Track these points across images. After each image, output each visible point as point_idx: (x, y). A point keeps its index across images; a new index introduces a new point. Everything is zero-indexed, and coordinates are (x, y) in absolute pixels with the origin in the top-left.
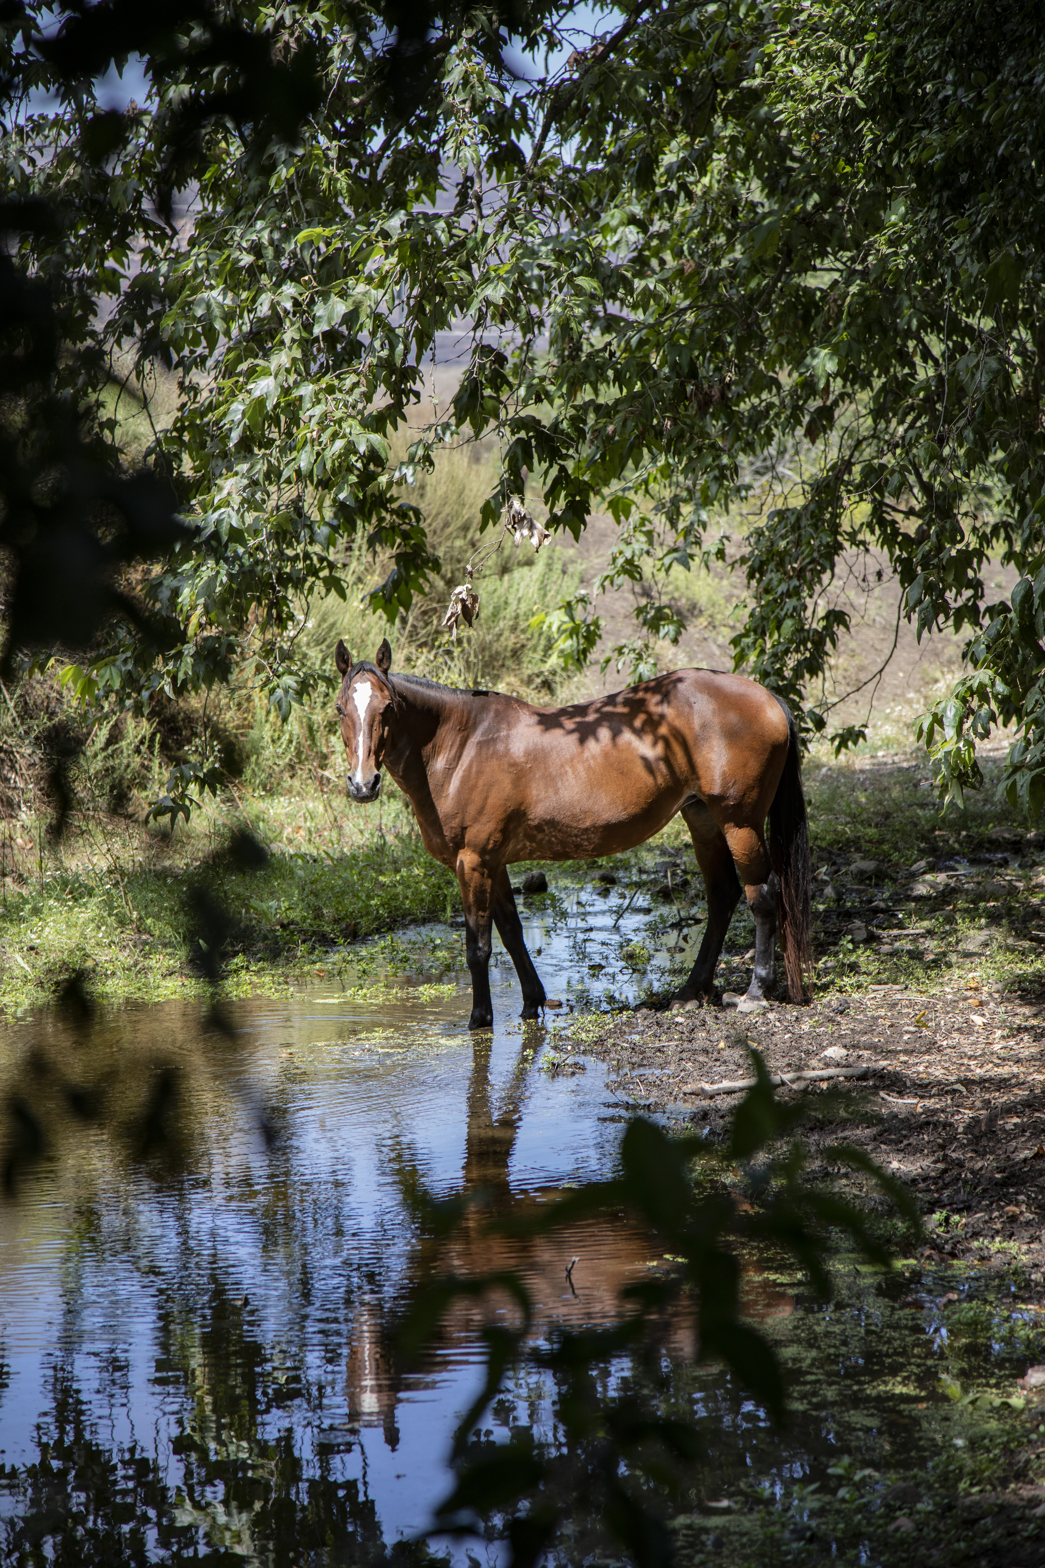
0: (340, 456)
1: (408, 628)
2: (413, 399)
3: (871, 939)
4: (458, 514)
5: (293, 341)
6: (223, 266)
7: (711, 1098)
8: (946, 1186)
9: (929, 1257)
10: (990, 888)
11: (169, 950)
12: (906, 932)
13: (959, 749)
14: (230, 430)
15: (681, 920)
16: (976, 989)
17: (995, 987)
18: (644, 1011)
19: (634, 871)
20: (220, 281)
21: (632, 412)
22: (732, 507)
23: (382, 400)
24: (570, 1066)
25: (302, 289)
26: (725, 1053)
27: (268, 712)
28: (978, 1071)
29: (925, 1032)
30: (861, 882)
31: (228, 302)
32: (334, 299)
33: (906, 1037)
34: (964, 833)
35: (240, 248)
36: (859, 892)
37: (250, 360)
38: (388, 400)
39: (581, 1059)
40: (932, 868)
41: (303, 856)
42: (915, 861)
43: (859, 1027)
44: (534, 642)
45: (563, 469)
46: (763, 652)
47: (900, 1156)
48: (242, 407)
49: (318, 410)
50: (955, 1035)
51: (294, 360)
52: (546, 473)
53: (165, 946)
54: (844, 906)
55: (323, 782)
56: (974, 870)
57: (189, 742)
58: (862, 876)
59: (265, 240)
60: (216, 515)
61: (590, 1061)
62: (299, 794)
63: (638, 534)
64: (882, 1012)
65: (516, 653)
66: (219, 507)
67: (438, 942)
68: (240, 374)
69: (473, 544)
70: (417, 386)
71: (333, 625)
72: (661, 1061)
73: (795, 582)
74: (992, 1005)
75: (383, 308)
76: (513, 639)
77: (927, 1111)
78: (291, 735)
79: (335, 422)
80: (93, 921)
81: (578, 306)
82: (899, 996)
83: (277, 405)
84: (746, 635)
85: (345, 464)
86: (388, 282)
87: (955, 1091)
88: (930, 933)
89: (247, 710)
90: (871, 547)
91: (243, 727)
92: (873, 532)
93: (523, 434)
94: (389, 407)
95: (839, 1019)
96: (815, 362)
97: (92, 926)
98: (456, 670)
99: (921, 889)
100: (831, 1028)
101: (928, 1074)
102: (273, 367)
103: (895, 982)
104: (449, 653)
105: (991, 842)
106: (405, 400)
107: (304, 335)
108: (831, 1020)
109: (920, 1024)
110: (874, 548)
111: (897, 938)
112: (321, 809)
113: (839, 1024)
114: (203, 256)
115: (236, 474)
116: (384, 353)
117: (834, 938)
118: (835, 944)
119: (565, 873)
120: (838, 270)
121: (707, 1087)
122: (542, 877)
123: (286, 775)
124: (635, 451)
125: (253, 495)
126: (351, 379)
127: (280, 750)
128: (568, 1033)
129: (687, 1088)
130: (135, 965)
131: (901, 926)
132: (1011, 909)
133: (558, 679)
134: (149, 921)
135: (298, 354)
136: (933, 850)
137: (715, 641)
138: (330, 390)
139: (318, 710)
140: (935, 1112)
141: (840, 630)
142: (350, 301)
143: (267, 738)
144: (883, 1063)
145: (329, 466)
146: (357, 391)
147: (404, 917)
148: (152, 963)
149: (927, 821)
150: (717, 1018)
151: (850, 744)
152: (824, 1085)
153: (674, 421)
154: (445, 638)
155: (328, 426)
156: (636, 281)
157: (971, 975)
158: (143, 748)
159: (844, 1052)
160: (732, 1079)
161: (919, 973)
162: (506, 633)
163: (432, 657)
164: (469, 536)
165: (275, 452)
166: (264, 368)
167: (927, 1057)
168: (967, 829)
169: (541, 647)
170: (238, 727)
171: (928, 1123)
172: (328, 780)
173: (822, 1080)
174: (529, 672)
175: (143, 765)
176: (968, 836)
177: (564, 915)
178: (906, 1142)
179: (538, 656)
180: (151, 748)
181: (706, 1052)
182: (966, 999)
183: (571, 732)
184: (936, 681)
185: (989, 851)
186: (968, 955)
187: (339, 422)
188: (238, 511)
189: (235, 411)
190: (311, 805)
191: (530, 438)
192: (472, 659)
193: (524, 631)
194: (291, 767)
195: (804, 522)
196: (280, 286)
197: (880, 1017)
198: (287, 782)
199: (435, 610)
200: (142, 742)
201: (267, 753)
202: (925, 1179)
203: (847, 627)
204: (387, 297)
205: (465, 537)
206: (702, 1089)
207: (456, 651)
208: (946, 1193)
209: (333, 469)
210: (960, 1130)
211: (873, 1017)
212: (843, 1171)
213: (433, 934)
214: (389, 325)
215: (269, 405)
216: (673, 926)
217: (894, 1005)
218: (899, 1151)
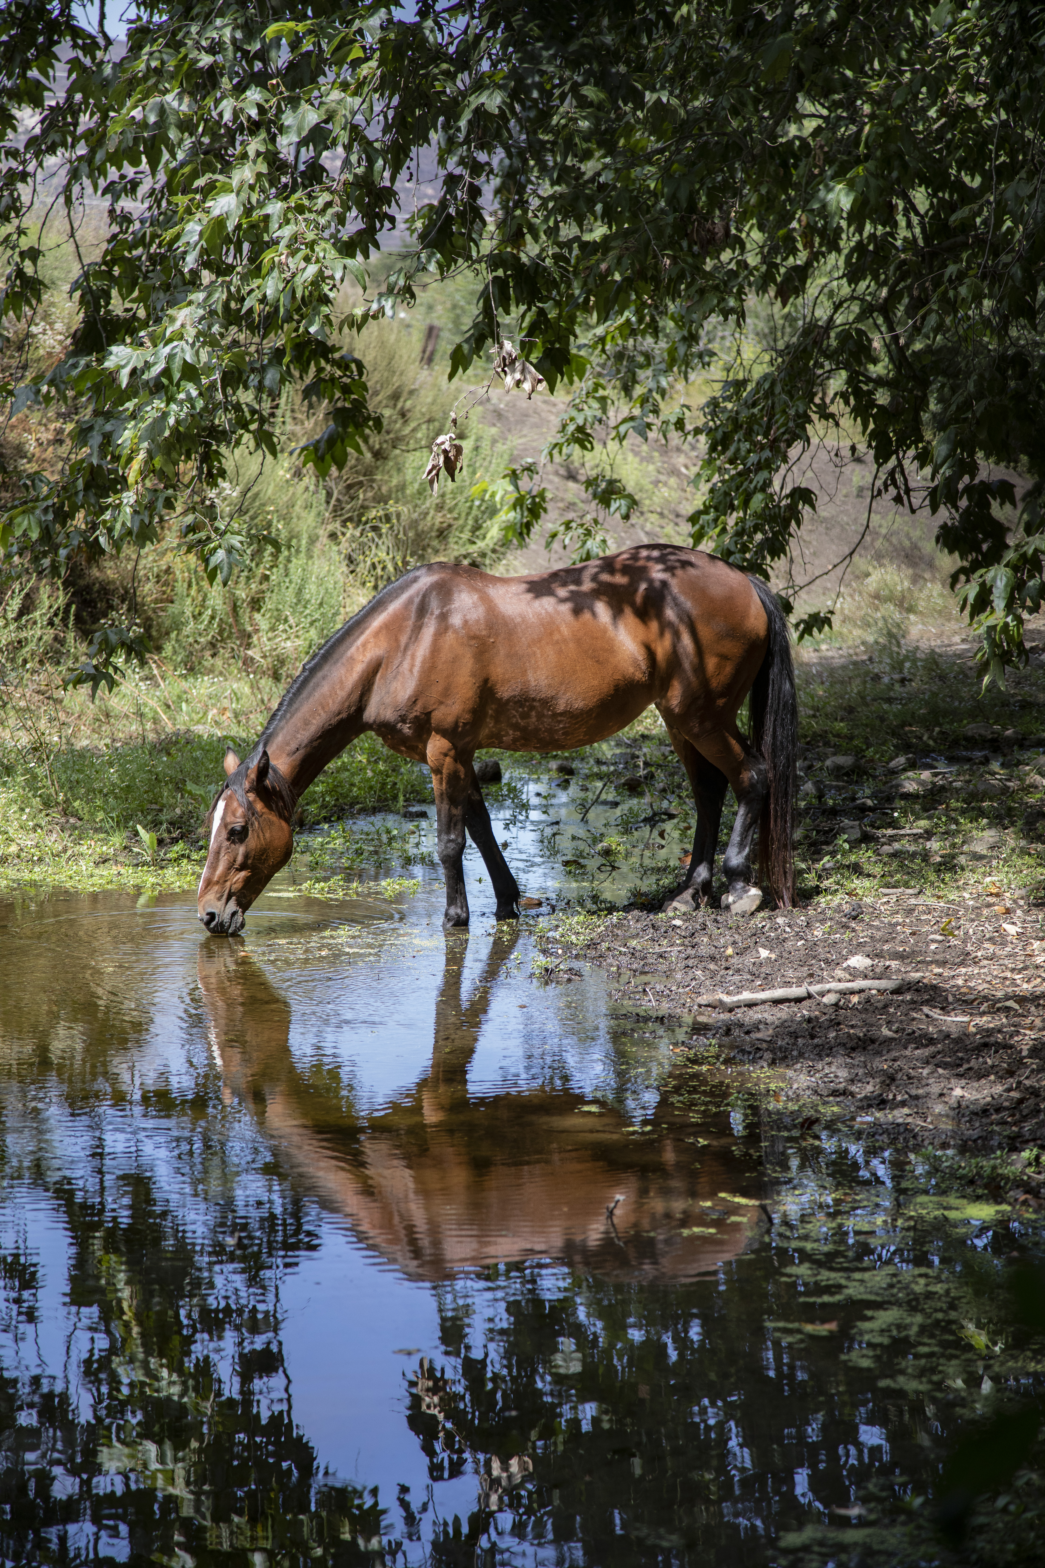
0: (312, 283)
1: (333, 502)
2: (387, 224)
3: (866, 839)
4: (387, 382)
5: (258, 154)
6: (178, 67)
7: (731, 1010)
8: (1025, 1118)
9: (1025, 1203)
10: (981, 787)
11: (102, 836)
12: (902, 832)
13: (1006, 625)
14: (185, 252)
15: (655, 814)
16: (997, 895)
17: (1018, 893)
18: (636, 913)
19: (592, 761)
20: (176, 83)
21: (627, 249)
22: (692, 376)
23: (354, 223)
24: (566, 972)
25: (268, 95)
26: (733, 961)
27: (190, 585)
28: (1025, 986)
29: (954, 942)
30: (837, 778)
31: (184, 108)
32: (304, 106)
33: (933, 947)
34: (937, 729)
35: (198, 47)
36: (838, 789)
37: (209, 175)
38: (360, 225)
39: (576, 965)
40: (912, 765)
41: (233, 739)
42: (892, 759)
43: (878, 935)
44: (461, 522)
45: (542, 312)
46: (724, 530)
47: (963, 1082)
48: (198, 228)
49: (287, 232)
50: (987, 945)
51: (259, 175)
52: (523, 316)
53: (96, 830)
54: (826, 803)
55: (248, 662)
56: (954, 769)
57: (105, 616)
58: (838, 772)
59: (227, 39)
60: (167, 349)
61: (586, 967)
62: (221, 673)
63: (590, 401)
64: (899, 918)
65: (443, 534)
66: (171, 340)
67: (395, 832)
68: (196, 191)
69: (403, 414)
70: (392, 210)
71: (257, 495)
72: (664, 967)
73: (767, 453)
74: (1019, 912)
75: (359, 118)
76: (438, 520)
77: (980, 1030)
78: (214, 610)
79: (306, 244)
80: (16, 802)
81: (585, 118)
82: (913, 901)
83: (238, 227)
84: (705, 511)
85: (316, 294)
86: (366, 90)
87: (1008, 1009)
88: (928, 835)
89: (166, 584)
90: (842, 422)
91: (162, 601)
92: (847, 403)
93: (500, 273)
94: (360, 233)
95: (853, 924)
96: (831, 196)
97: (15, 808)
98: (384, 548)
99: (910, 787)
100: (848, 935)
101: (969, 987)
102: (235, 183)
103: (907, 885)
104: (375, 529)
105: (967, 739)
106: (378, 225)
107: (270, 147)
108: (845, 927)
109: (947, 932)
110: (846, 422)
111: (893, 839)
112: (247, 690)
113: (854, 930)
114: (157, 54)
115: (190, 303)
116: (360, 171)
117: (830, 836)
118: (827, 843)
119: (517, 763)
120: (821, 117)
121: (727, 999)
122: (497, 765)
123: (207, 654)
124: (622, 295)
125: (210, 328)
126: (324, 198)
127: (202, 627)
128: (556, 935)
129: (704, 999)
130: (65, 850)
131: (894, 824)
132: (1010, 809)
133: (487, 562)
134: (76, 804)
135: (263, 168)
136: (906, 747)
137: (642, 529)
138: (300, 209)
139: (242, 585)
140: (990, 1032)
141: (806, 510)
142: (323, 109)
143: (188, 613)
144: (917, 975)
145: (299, 295)
146: (330, 211)
147: (352, 805)
148: (83, 849)
149: (895, 716)
150: (716, 921)
151: (815, 630)
152: (855, 999)
153: (674, 259)
154: (373, 513)
155: (298, 250)
156: (647, 93)
157: (988, 879)
158: (56, 621)
159: (868, 962)
160: (753, 990)
161: (933, 877)
162: (432, 512)
163: (358, 534)
164: (400, 405)
165: (236, 280)
166: (225, 183)
167: (964, 970)
168: (940, 725)
169: (469, 527)
170: (156, 601)
171: (986, 1045)
172: (252, 659)
173: (853, 993)
174: (456, 554)
175: (56, 638)
176: (941, 732)
177: (525, 807)
178: (966, 1066)
179: (466, 535)
180: (65, 620)
181: (713, 958)
182: (989, 905)
183: (563, 601)
184: (868, 575)
185: (966, 749)
186: (977, 857)
187: (311, 245)
188: (193, 345)
189: (191, 232)
190: (235, 686)
191: (507, 277)
192: (401, 536)
193: (450, 511)
194: (213, 645)
195: (778, 389)
196: (244, 91)
197: (898, 924)
198: (208, 661)
199: (361, 484)
200: (56, 615)
201: (188, 629)
202: (998, 1110)
203: (813, 507)
204: (365, 106)
205: (395, 405)
206: (721, 1001)
207: (385, 527)
208: (1027, 1127)
209: (303, 297)
210: (1025, 1053)
211: (890, 924)
212: (899, 1098)
213: (389, 824)
214: (365, 137)
215: (230, 226)
216: (645, 820)
217: (910, 911)
218: (960, 1076)
